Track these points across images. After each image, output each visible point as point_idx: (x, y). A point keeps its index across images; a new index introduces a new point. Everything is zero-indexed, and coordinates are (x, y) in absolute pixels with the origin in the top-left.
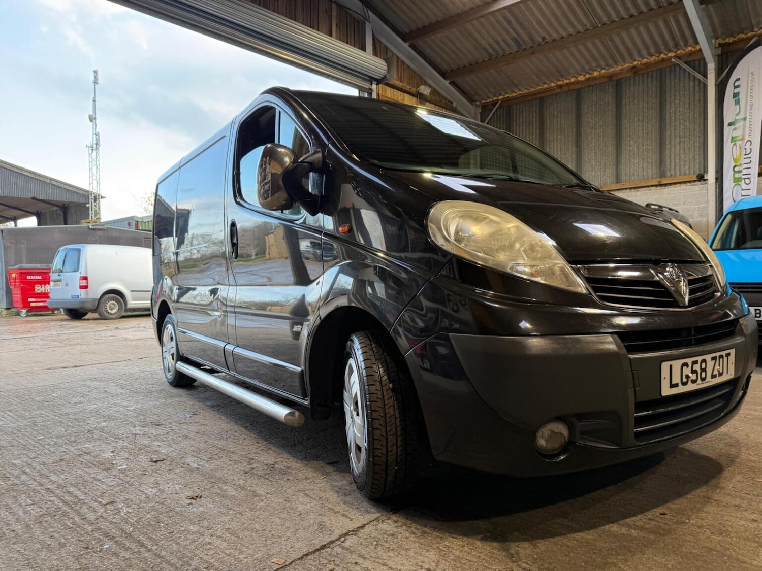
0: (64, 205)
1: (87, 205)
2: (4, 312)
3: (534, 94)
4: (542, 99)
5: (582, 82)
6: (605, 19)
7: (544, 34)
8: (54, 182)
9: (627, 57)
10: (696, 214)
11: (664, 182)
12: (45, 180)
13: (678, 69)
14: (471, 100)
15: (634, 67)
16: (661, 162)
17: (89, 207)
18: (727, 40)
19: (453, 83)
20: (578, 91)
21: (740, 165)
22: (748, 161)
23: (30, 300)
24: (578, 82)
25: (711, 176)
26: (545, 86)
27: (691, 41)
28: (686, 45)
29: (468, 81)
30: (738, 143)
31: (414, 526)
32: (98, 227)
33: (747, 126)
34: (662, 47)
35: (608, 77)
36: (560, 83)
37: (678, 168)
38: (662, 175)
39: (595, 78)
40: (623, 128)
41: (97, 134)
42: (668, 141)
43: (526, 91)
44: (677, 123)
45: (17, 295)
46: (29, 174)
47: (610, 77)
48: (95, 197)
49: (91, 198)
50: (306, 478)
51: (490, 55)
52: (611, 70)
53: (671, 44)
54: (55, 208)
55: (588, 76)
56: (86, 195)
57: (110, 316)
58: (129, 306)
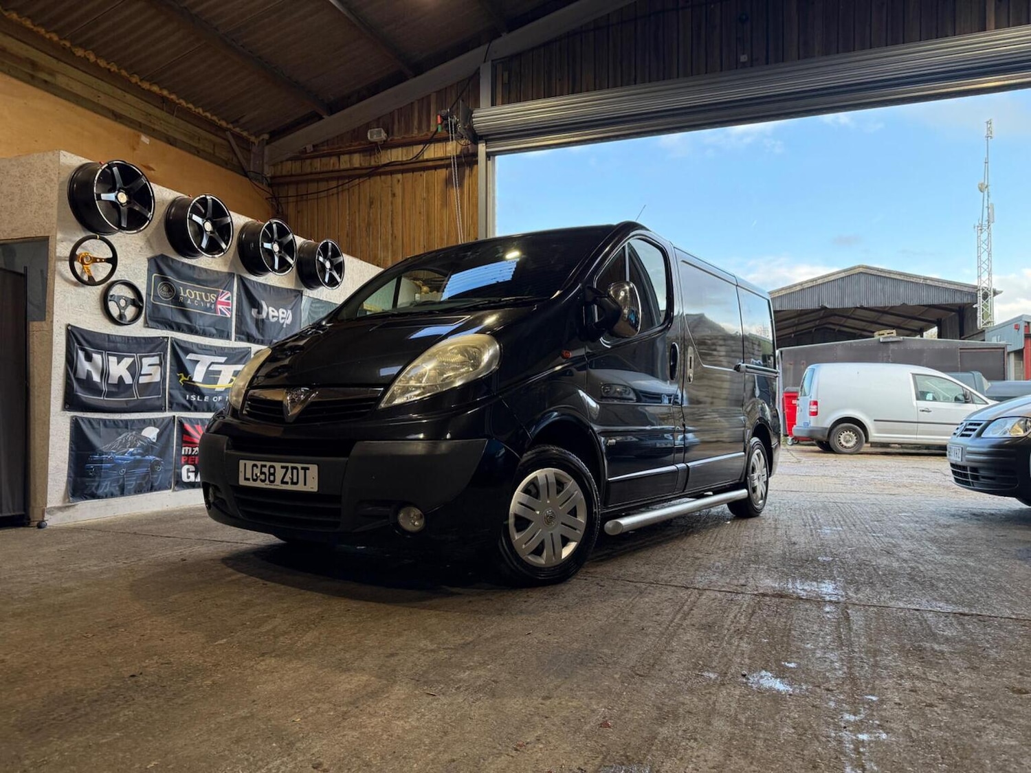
0: (960, 307)
1: (974, 306)
8: (929, 282)
12: (918, 281)
17: (976, 308)
41: (990, 207)
46: (898, 277)
48: (985, 294)
49: (980, 294)
54: (953, 313)
56: (972, 292)
57: (845, 450)
58: (871, 439)
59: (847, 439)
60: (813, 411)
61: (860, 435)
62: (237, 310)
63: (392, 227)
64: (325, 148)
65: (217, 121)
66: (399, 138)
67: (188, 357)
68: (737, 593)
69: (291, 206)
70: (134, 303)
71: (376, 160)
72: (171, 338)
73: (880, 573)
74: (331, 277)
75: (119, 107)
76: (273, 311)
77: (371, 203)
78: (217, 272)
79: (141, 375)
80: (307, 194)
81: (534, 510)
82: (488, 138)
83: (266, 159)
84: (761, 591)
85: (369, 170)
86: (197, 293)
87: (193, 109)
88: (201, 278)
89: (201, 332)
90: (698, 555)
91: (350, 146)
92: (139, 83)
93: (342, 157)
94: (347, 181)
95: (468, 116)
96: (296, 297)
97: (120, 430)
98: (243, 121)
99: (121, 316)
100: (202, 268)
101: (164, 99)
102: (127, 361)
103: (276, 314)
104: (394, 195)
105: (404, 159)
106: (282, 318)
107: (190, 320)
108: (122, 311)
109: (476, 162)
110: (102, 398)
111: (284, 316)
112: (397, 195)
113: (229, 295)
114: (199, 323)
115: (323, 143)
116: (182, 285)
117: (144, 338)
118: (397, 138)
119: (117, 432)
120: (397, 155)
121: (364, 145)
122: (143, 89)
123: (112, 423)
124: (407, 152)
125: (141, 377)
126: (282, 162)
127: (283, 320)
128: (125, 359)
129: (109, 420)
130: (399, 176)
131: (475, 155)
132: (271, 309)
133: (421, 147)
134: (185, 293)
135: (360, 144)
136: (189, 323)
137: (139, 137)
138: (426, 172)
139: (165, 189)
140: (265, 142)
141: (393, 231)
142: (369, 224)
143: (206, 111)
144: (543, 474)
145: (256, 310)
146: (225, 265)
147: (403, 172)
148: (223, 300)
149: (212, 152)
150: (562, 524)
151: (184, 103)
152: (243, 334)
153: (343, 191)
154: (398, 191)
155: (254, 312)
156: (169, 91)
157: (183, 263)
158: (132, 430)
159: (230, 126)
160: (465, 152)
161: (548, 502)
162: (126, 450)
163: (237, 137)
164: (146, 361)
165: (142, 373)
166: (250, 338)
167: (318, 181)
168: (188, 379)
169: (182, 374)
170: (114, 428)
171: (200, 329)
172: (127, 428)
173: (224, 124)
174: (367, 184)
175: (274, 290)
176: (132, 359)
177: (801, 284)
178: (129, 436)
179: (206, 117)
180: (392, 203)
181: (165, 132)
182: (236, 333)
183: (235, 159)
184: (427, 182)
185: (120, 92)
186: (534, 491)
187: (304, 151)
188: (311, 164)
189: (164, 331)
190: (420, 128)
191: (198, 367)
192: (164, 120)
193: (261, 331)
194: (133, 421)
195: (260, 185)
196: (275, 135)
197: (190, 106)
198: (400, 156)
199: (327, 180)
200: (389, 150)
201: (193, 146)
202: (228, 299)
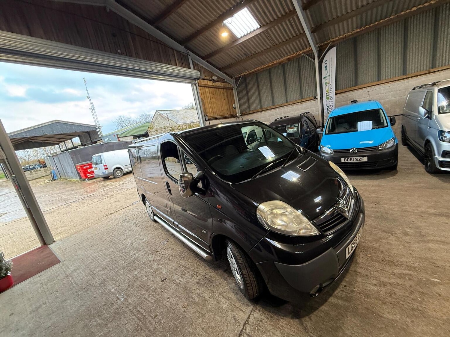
1: (97, 131)
2: (79, 180)
3: (253, 72)
4: (257, 74)
5: (270, 66)
6: (277, 42)
7: (255, 50)
8: (81, 125)
9: (286, 55)
10: (315, 111)
11: (303, 101)
13: (304, 57)
14: (231, 77)
15: (289, 58)
16: (301, 93)
18: (321, 45)
19: (224, 72)
20: (270, 69)
21: (329, 93)
22: (331, 91)
23: (87, 175)
24: (269, 66)
25: (319, 97)
26: (257, 69)
27: (308, 46)
28: (306, 48)
29: (229, 71)
30: (327, 85)
31: (267, 312)
32: (104, 143)
33: (330, 78)
34: (298, 50)
35: (279, 63)
36: (262, 67)
37: (307, 95)
38: (302, 98)
39: (275, 64)
40: (287, 82)
41: (92, 103)
42: (303, 85)
43: (250, 71)
44: (306, 78)
45: (82, 174)
47: (280, 63)
48: (99, 127)
49: (97, 128)
50: (220, 284)
51: (236, 61)
52: (280, 60)
53: (301, 48)
54: (85, 133)
55: (272, 63)
56: (95, 127)
57: (119, 177)
58: (124, 171)
59: (119, 173)
61: (121, 171)
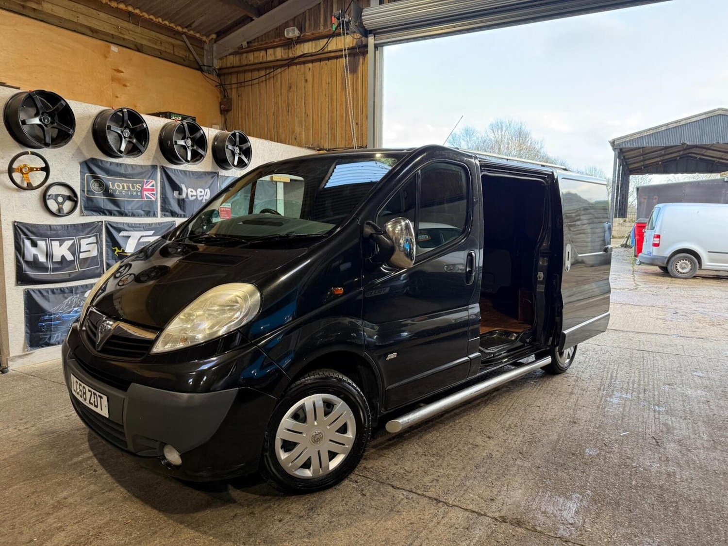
57: (680, 275)
58: (703, 267)
59: (683, 266)
60: (656, 242)
61: (695, 264)
62: (162, 194)
63: (305, 107)
64: (256, 44)
65: (174, 27)
66: (309, 34)
67: (120, 235)
68: (480, 514)
69: (234, 91)
70: (69, 198)
71: (293, 52)
72: (105, 221)
73: (634, 483)
74: (240, 160)
75: (94, 24)
76: (192, 192)
77: (290, 88)
78: (141, 166)
79: (80, 252)
80: (245, 82)
81: (301, 433)
82: (375, 32)
83: (215, 54)
84: (503, 514)
85: (287, 62)
86: (125, 184)
87: (154, 20)
88: (127, 173)
89: (130, 214)
90: (479, 440)
91: (274, 42)
92: (109, 3)
93: (268, 50)
94: (272, 70)
95: (359, 15)
96: (212, 177)
97: (66, 295)
98: (194, 26)
99: (60, 210)
100: (129, 165)
101: (130, 14)
102: (68, 243)
103: (194, 193)
104: (306, 81)
105: (314, 51)
106: (200, 196)
107: (118, 206)
108: (61, 206)
109: (367, 52)
110: (49, 273)
111: (202, 194)
112: (308, 80)
113: (154, 182)
114: (128, 208)
115: (254, 40)
116: (109, 180)
117: (82, 225)
118: (308, 34)
119: (64, 297)
120: (308, 48)
121: (284, 40)
122: (113, 7)
123: (59, 291)
124: (316, 45)
125: (81, 254)
126: (226, 56)
127: (202, 197)
128: (66, 242)
129: (57, 289)
130: (310, 65)
131: (366, 46)
132: (190, 190)
133: (326, 40)
134: (113, 186)
135: (281, 40)
136: (119, 209)
137: (109, 47)
138: (330, 61)
139: (90, 105)
140: (213, 40)
141: (305, 109)
142: (288, 106)
143: (165, 20)
144: (311, 401)
145: (177, 192)
146: (149, 159)
147: (312, 61)
148: (148, 187)
149: (172, 52)
150: (331, 441)
151: (146, 15)
152: (167, 211)
153: (269, 78)
154: (309, 77)
155: (176, 193)
156: (133, 7)
157: (111, 163)
158: (76, 293)
159: (185, 30)
160: (359, 44)
161: (316, 424)
162: (71, 310)
163: (190, 37)
164: (84, 242)
165: (82, 250)
166: (173, 214)
167: (252, 71)
168: (121, 251)
169: (116, 248)
170: (60, 294)
171: (129, 212)
172: (72, 293)
173: (180, 29)
174: (287, 71)
175: (193, 174)
176: (72, 241)
177: (667, 125)
178: (74, 298)
179: (165, 24)
180: (305, 87)
181: (134, 40)
182: (162, 210)
183: (191, 56)
184: (331, 70)
185: (94, 11)
186: (302, 416)
187: (241, 47)
188: (246, 57)
189: (98, 217)
190: (325, 25)
191: (130, 240)
192: (131, 31)
193: (182, 207)
194: (77, 287)
195: (211, 77)
196: (222, 34)
197: (152, 17)
198: (311, 49)
199: (259, 70)
200: (302, 45)
201: (157, 49)
202: (153, 186)
